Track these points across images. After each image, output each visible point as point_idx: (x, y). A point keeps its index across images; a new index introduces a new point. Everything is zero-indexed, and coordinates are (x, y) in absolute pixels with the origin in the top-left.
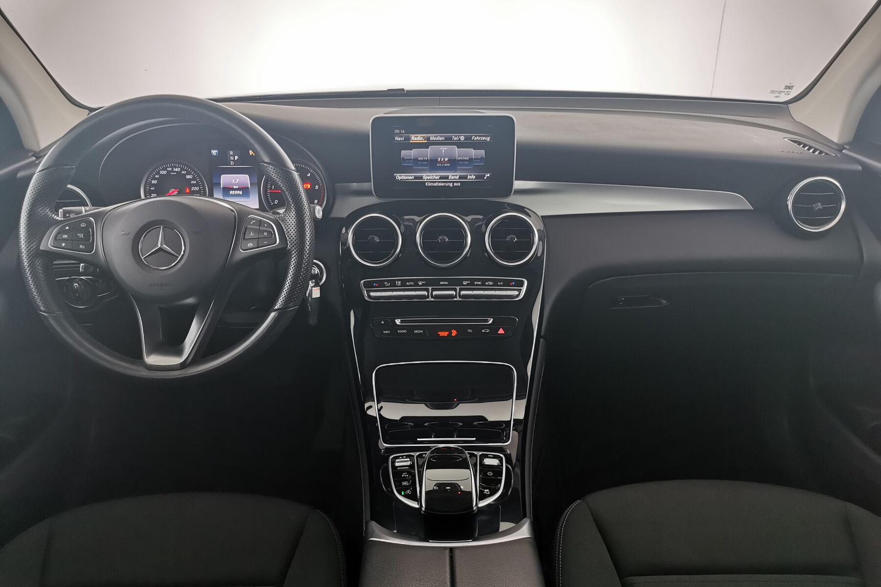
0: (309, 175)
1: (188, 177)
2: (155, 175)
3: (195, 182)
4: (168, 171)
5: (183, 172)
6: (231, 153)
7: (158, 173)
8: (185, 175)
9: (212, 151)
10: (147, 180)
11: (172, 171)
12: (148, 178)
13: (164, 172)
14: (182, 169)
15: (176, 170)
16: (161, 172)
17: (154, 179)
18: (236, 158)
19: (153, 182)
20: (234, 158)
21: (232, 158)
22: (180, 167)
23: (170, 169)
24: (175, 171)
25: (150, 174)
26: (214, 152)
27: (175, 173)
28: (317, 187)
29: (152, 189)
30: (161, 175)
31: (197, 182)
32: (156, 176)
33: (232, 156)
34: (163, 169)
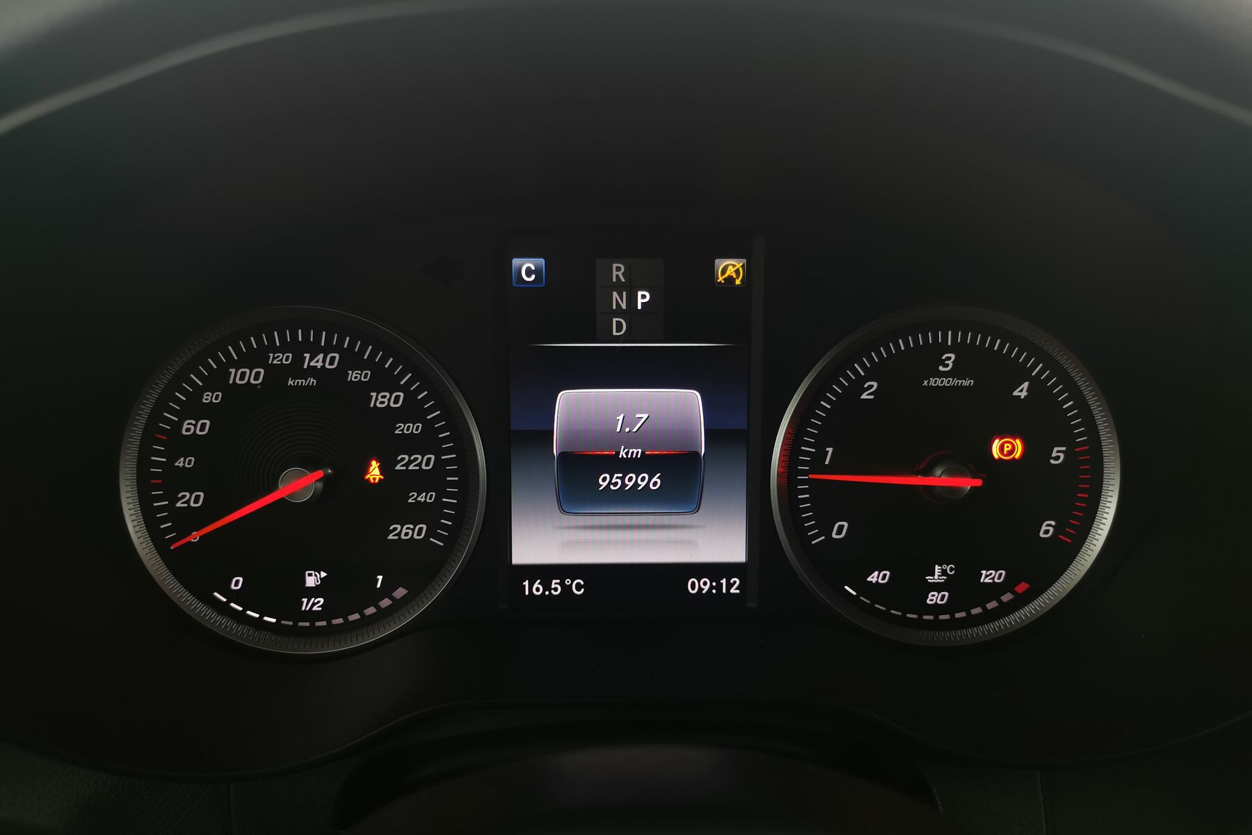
0: (1022, 391)
1: (380, 400)
2: (199, 392)
3: (414, 428)
4: (270, 369)
5: (353, 376)
6: (618, 271)
7: (217, 380)
8: (363, 390)
9: (516, 262)
10: (156, 416)
11: (296, 369)
12: (161, 406)
13: (253, 376)
14: (351, 360)
15: (318, 362)
16: (235, 376)
17: (195, 409)
18: (643, 297)
19: (189, 427)
20: (632, 300)
21: (619, 300)
22: (338, 348)
23: (285, 358)
24: (312, 371)
25: (174, 385)
26: (526, 267)
27: (312, 381)
28: (1058, 454)
29: (180, 463)
30: (233, 392)
31: (428, 425)
32: (207, 398)
33: (619, 287)
34: (251, 359)
